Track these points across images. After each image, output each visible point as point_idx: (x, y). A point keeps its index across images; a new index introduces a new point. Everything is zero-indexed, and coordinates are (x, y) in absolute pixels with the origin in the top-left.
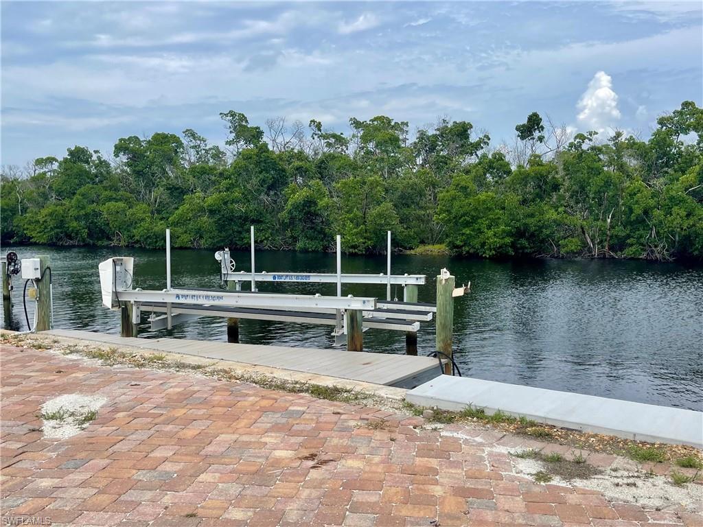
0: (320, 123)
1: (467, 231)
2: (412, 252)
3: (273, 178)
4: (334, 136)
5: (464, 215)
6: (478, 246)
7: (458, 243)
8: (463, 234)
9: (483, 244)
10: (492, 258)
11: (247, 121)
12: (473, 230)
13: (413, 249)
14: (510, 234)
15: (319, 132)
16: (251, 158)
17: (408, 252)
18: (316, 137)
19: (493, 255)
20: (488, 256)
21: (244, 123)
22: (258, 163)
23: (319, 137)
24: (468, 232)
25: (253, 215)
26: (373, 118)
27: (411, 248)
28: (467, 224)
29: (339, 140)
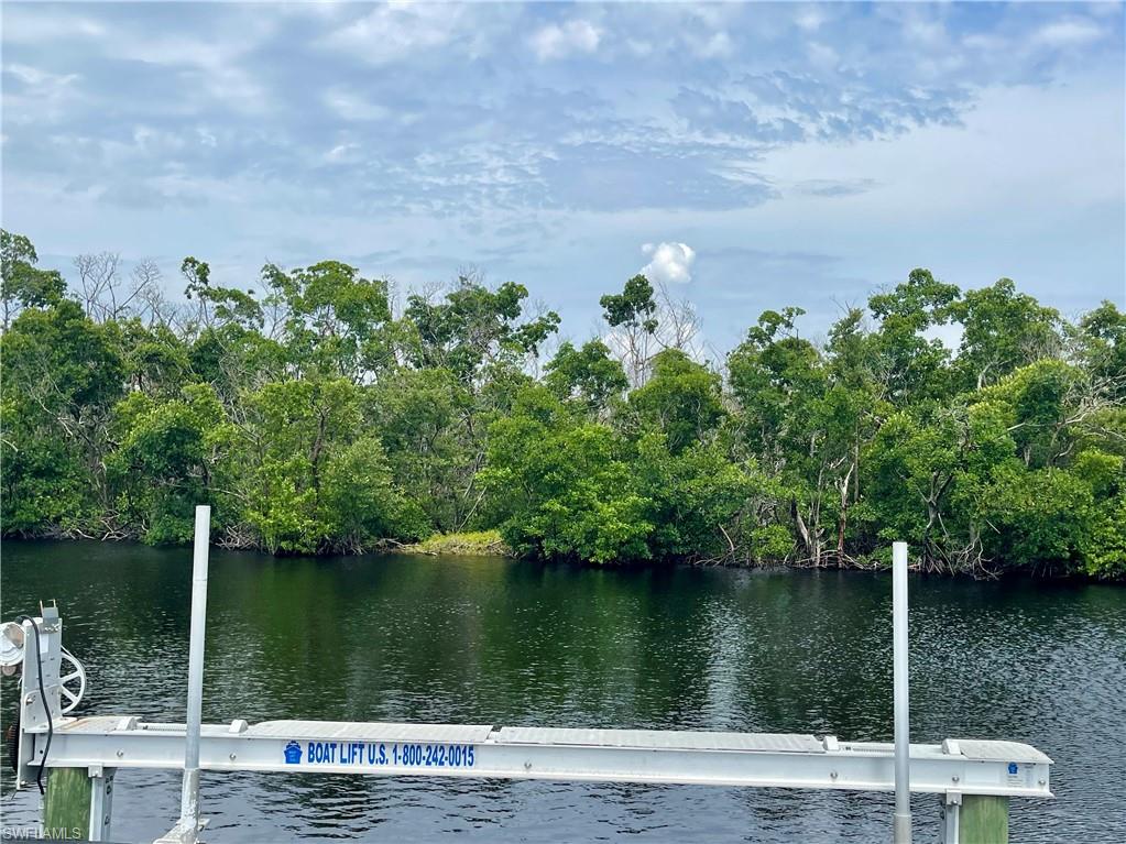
0: (205, 266)
1: (555, 505)
2: (419, 548)
3: (93, 376)
4: (236, 295)
5: (551, 468)
6: (579, 539)
7: (531, 530)
8: (544, 512)
9: (591, 536)
10: (609, 566)
11: (34, 255)
12: (567, 504)
13: (419, 542)
14: (648, 514)
15: (202, 285)
16: (41, 330)
17: (408, 549)
18: (194, 294)
19: (613, 560)
20: (601, 562)
21: (26, 259)
22: (56, 343)
23: (200, 295)
24: (557, 507)
25: (40, 458)
26: (315, 265)
27: (415, 540)
28: (556, 490)
29: (246, 304)
